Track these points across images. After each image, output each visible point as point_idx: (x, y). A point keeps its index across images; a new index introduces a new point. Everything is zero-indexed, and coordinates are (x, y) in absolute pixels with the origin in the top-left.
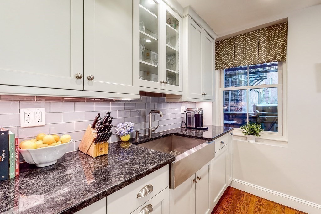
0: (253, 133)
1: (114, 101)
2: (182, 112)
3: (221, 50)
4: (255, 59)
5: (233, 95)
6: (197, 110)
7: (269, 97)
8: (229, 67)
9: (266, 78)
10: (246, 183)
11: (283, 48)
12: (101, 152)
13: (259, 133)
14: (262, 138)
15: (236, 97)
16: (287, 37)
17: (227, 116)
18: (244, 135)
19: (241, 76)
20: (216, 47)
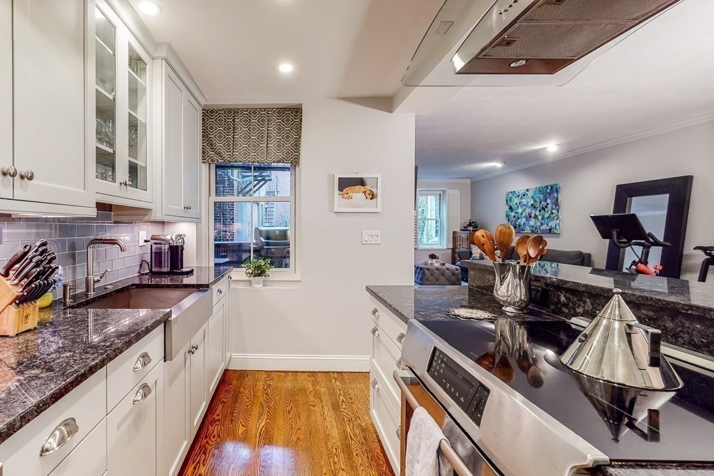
0: (259, 272)
1: (14, 220)
2: (142, 243)
3: (212, 128)
4: (262, 153)
5: (218, 207)
6: (174, 237)
7: (274, 214)
8: (225, 160)
9: (271, 180)
10: (250, 356)
11: (297, 145)
12: (26, 323)
13: (268, 272)
14: (272, 279)
15: (223, 214)
16: (300, 130)
17: (220, 250)
18: (247, 278)
19: (232, 172)
20: (203, 120)
